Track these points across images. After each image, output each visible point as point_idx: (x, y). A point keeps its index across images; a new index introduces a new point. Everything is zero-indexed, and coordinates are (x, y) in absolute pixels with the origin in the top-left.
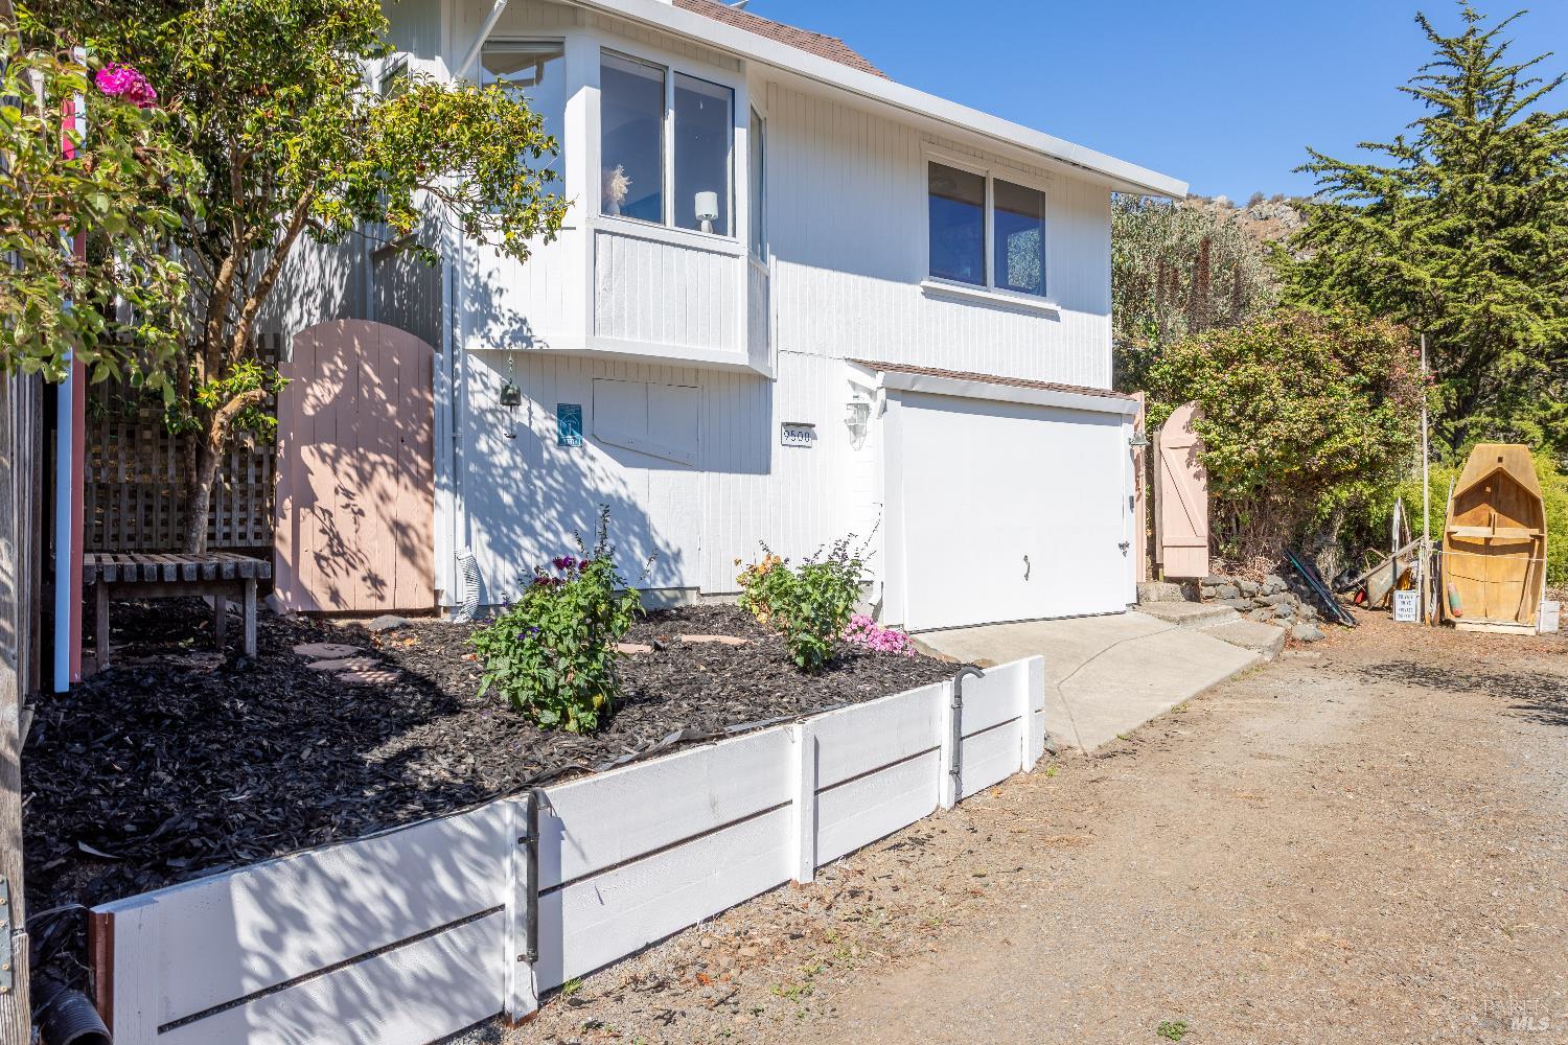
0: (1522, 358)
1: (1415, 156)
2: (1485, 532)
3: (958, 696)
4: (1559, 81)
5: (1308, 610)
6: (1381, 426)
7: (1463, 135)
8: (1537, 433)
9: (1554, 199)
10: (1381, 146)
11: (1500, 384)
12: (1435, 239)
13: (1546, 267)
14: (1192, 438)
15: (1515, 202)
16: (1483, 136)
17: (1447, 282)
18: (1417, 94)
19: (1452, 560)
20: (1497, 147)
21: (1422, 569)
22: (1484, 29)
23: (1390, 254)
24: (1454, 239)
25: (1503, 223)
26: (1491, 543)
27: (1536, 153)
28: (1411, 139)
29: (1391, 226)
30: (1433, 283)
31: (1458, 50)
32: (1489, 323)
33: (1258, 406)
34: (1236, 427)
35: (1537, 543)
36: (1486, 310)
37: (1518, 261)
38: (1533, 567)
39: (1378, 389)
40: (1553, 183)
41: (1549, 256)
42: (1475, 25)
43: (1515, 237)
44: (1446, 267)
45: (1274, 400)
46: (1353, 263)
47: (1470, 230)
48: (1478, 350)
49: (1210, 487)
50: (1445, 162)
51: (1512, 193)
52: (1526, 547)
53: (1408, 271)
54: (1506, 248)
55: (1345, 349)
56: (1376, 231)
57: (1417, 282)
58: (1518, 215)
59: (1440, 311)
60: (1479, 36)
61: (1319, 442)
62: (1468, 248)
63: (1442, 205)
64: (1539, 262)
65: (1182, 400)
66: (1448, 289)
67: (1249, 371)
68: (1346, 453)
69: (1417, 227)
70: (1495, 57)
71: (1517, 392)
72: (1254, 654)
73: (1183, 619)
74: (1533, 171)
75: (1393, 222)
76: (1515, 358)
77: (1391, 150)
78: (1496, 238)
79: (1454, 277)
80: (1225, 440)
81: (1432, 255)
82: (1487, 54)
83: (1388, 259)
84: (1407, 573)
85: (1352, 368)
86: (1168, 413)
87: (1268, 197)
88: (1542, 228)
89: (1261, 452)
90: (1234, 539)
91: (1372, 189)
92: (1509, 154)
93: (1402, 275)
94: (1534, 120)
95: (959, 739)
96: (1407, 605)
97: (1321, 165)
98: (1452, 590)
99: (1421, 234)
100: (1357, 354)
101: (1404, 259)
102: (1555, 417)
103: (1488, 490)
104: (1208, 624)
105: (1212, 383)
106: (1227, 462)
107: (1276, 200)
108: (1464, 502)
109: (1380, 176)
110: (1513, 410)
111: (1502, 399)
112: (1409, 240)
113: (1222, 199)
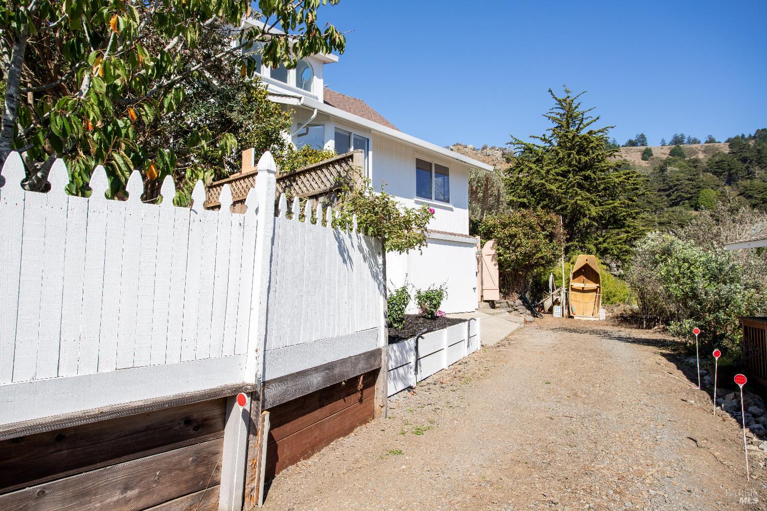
0: (588, 221)
1: (550, 142)
2: (582, 285)
3: (469, 326)
4: (598, 118)
5: (529, 312)
6: (553, 249)
7: (566, 136)
8: (594, 249)
9: (598, 162)
10: (537, 137)
11: (581, 230)
12: (558, 174)
13: (596, 187)
14: (493, 252)
15: (584, 162)
16: (573, 137)
17: (562, 191)
18: (549, 118)
19: (572, 294)
20: (578, 142)
21: (562, 298)
22: (572, 96)
23: (542, 179)
24: (564, 174)
25: (581, 170)
26: (584, 289)
27: (591, 145)
28: (548, 134)
29: (542, 168)
30: (557, 191)
31: (563, 103)
32: (577, 207)
33: (516, 242)
34: (508, 249)
35: (598, 289)
36: (576, 202)
37: (586, 184)
38: (597, 298)
39: (551, 237)
40: (597, 156)
41: (596, 183)
42: (569, 95)
43: (585, 175)
44: (562, 185)
45: (521, 240)
46: (529, 182)
47: (569, 172)
48: (573, 217)
49: (499, 269)
50: (560, 145)
51: (584, 159)
52: (595, 291)
53: (549, 186)
54: (582, 180)
55: (541, 223)
56: (537, 170)
57: (551, 190)
58: (587, 166)
59: (560, 202)
60: (571, 99)
61: (534, 254)
62: (569, 179)
63: (560, 161)
64: (593, 185)
65: (490, 239)
66: (562, 194)
67: (514, 230)
68: (542, 258)
69: (551, 169)
70: (576, 107)
71: (587, 233)
72: (518, 325)
73: (494, 314)
74: (591, 152)
75: (543, 167)
76: (586, 220)
77: (541, 139)
78: (579, 175)
79: (564, 189)
80: (505, 253)
81: (557, 180)
82: (574, 106)
83: (541, 181)
84: (557, 300)
85: (543, 230)
86: (485, 243)
87: (489, 147)
88: (594, 173)
89: (517, 257)
90: (506, 287)
91: (535, 153)
92: (582, 144)
93: (546, 188)
94: (590, 133)
95: (469, 337)
96: (557, 310)
97: (516, 142)
98: (572, 305)
99: (552, 172)
100: (545, 225)
101: (546, 181)
102: (600, 243)
103: (583, 270)
104: (500, 316)
105: (500, 233)
106: (506, 260)
107: (493, 148)
108: (576, 275)
109: (538, 149)
110: (586, 240)
111: (582, 236)
112: (548, 174)
113: (471, 146)
